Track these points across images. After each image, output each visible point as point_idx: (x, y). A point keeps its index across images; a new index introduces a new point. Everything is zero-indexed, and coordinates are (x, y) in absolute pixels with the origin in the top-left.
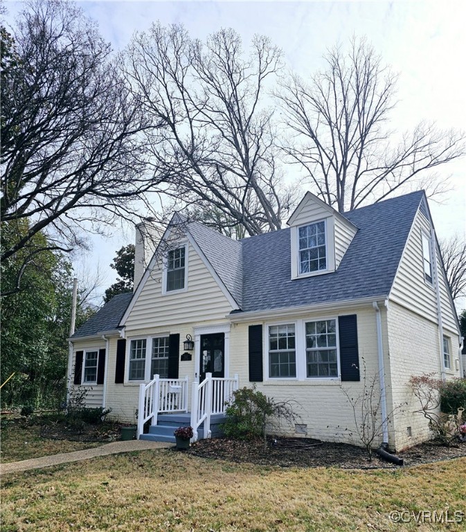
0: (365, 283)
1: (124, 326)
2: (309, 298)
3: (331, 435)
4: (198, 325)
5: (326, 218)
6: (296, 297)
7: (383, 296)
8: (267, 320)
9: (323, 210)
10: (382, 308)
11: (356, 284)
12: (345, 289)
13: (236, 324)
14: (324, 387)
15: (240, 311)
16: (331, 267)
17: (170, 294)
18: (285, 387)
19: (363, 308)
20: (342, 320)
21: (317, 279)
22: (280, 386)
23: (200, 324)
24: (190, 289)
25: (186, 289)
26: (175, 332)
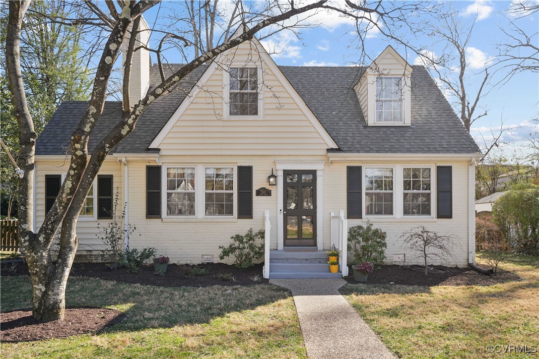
4: (279, 158)
8: (366, 163)
13: (331, 163)
14: (421, 223)
15: (339, 150)
16: (407, 121)
17: (237, 119)
18: (385, 223)
19: (458, 161)
20: (440, 169)
21: (398, 130)
22: (380, 223)
23: (281, 158)
24: (267, 118)
25: (262, 117)
26: (245, 163)
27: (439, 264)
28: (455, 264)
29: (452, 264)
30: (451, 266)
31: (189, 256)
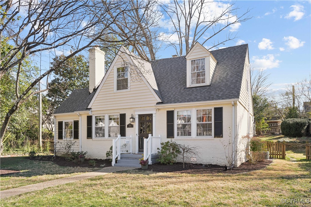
0: (227, 92)
1: (91, 109)
2: (199, 98)
3: (208, 162)
4: (136, 109)
5: (206, 57)
6: (192, 97)
7: (236, 99)
8: (176, 108)
9: (204, 52)
10: (235, 105)
11: (222, 92)
12: (217, 94)
13: (159, 109)
14: (205, 140)
15: (162, 103)
16: (208, 82)
17: (119, 92)
18: (186, 141)
19: (226, 104)
20: (216, 109)
21: (201, 88)
22: (183, 141)
23: (138, 109)
24: (132, 90)
25: (129, 90)
26: (122, 112)
27: (215, 164)
28: (225, 164)
29: (223, 164)
30: (222, 165)
31: (102, 156)
